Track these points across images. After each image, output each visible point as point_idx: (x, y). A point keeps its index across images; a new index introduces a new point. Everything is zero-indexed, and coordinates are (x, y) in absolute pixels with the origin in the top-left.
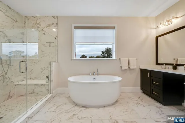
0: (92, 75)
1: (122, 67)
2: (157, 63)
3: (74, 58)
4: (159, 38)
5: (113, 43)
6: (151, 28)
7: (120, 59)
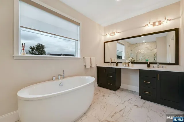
0: (56, 79)
1: (85, 66)
2: (105, 62)
3: (20, 54)
4: (106, 43)
5: (77, 40)
6: (102, 35)
7: (84, 58)
